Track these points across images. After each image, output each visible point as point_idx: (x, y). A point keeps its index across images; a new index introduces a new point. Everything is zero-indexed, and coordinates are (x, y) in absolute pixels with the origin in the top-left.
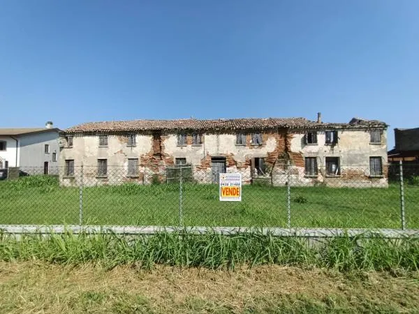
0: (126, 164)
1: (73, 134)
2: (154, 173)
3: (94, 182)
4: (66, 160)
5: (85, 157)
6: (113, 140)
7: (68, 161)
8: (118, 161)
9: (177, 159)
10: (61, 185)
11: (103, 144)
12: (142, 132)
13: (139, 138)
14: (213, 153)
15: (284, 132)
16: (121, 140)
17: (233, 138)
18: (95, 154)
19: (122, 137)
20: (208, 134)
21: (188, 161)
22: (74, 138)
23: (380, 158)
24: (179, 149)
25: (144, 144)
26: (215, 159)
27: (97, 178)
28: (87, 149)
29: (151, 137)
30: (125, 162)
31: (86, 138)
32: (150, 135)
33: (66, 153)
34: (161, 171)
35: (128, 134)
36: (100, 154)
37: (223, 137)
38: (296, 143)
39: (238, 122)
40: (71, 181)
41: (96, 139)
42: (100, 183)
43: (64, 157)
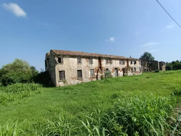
0: (90, 72)
1: (64, 56)
2: (101, 75)
3: (76, 82)
4: (59, 71)
5: (71, 69)
6: (84, 60)
8: (86, 71)
9: (106, 69)
10: (57, 86)
11: (79, 62)
12: (95, 58)
13: (94, 60)
14: (115, 67)
16: (87, 61)
17: (119, 61)
18: (76, 67)
19: (88, 59)
21: (109, 69)
22: (64, 58)
24: (106, 65)
25: (95, 62)
27: (77, 79)
28: (71, 65)
29: (98, 60)
30: (89, 71)
31: (71, 59)
32: (97, 59)
33: (59, 67)
34: (103, 74)
36: (78, 67)
40: (64, 83)
41: (76, 60)
42: (80, 82)
43: (58, 69)
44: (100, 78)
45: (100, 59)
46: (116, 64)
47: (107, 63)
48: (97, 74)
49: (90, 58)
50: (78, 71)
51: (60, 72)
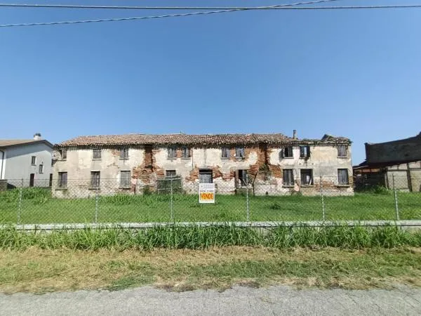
0: (119, 176)
1: (67, 147)
2: (145, 184)
3: (87, 193)
4: (59, 173)
5: (78, 169)
6: (106, 154)
7: (61, 174)
8: (111, 173)
9: (167, 171)
10: (53, 197)
11: (97, 157)
12: (135, 146)
13: (131, 152)
14: (201, 165)
15: (264, 146)
16: (114, 154)
17: (219, 152)
18: (89, 167)
19: (116, 151)
20: (196, 148)
21: (177, 173)
22: (68, 151)
23: (346, 170)
24: (169, 161)
25: (136, 158)
26: (203, 171)
27: (90, 189)
28: (81, 162)
29: (143, 151)
30: (118, 174)
31: (80, 152)
32: (142, 149)
33: (59, 166)
34: (152, 183)
35: (122, 148)
36: (93, 166)
37: (210, 151)
38: (274, 156)
39: (224, 137)
40: (64, 192)
41: (90, 153)
43: (57, 169)
44: (140, 190)
45: (149, 148)
50: (93, 172)
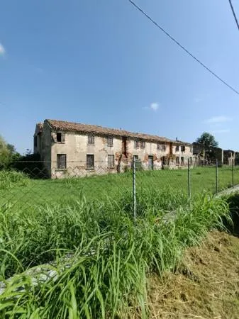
0: (107, 159)
1: (66, 131)
2: (125, 165)
3: (84, 173)
4: (57, 154)
5: (76, 152)
6: (98, 140)
8: (102, 156)
9: (134, 156)
10: (53, 177)
11: (91, 142)
12: (117, 137)
13: (115, 141)
14: (149, 153)
16: (104, 141)
17: (156, 145)
18: (85, 150)
19: (105, 139)
20: (147, 142)
21: (139, 157)
22: (66, 135)
24: (135, 150)
25: (117, 144)
26: (149, 157)
27: (86, 169)
28: (78, 145)
29: (121, 141)
30: (106, 157)
31: (78, 137)
33: (58, 148)
34: (129, 164)
36: (89, 150)
37: (153, 144)
40: (65, 173)
41: (85, 138)
42: (89, 174)
43: (56, 151)
44: (123, 169)
45: (125, 139)
46: (151, 149)
47: (137, 146)
48: (119, 163)
49: (108, 136)
50: (88, 155)
51: (59, 156)
